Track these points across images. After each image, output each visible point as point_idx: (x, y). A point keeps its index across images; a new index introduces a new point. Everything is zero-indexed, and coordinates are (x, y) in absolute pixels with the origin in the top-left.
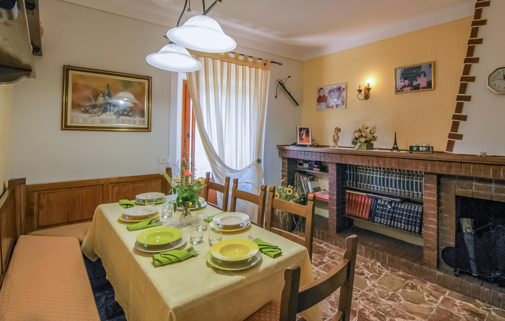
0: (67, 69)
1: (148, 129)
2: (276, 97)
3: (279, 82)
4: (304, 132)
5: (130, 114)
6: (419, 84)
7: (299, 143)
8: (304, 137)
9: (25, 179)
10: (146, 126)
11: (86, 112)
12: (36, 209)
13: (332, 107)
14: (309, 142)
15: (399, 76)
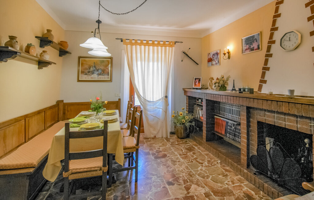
0: (79, 58)
1: (111, 81)
2: (182, 61)
3: (183, 52)
4: (197, 80)
5: (103, 74)
6: (254, 47)
7: (194, 87)
8: (197, 83)
9: (63, 100)
10: (110, 80)
11: (86, 74)
12: (66, 112)
13: (214, 65)
14: (200, 86)
15: (244, 43)
